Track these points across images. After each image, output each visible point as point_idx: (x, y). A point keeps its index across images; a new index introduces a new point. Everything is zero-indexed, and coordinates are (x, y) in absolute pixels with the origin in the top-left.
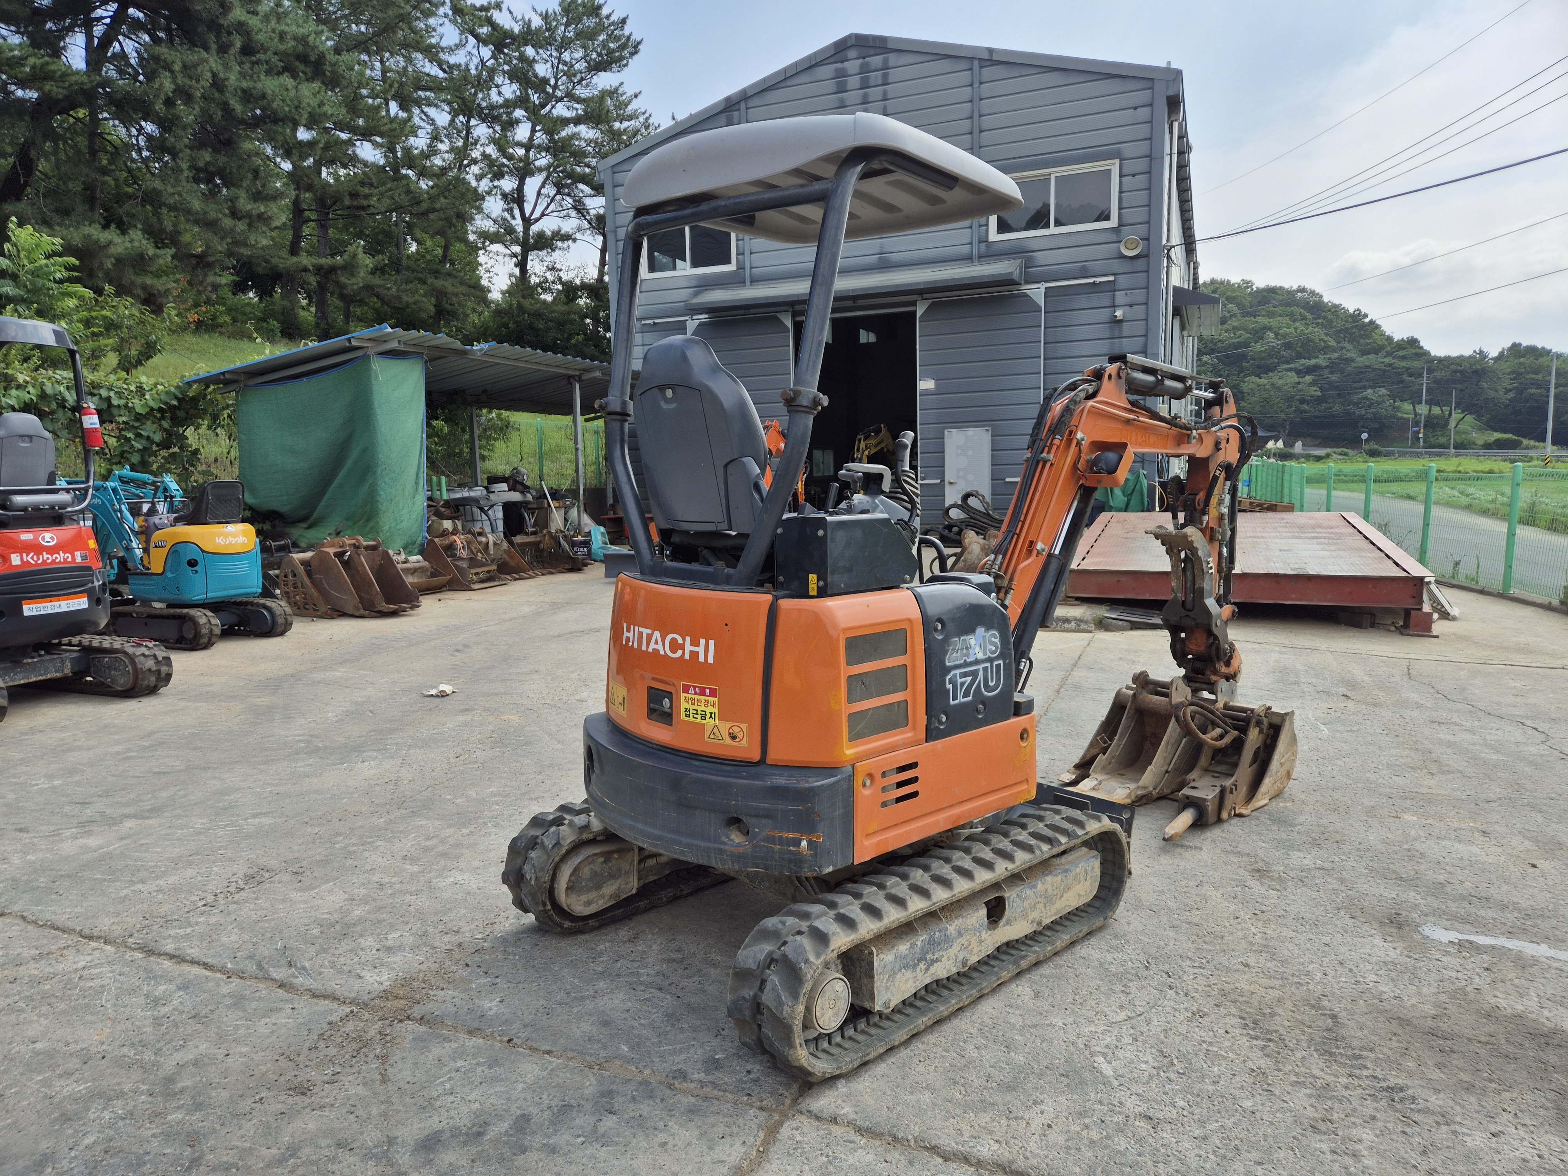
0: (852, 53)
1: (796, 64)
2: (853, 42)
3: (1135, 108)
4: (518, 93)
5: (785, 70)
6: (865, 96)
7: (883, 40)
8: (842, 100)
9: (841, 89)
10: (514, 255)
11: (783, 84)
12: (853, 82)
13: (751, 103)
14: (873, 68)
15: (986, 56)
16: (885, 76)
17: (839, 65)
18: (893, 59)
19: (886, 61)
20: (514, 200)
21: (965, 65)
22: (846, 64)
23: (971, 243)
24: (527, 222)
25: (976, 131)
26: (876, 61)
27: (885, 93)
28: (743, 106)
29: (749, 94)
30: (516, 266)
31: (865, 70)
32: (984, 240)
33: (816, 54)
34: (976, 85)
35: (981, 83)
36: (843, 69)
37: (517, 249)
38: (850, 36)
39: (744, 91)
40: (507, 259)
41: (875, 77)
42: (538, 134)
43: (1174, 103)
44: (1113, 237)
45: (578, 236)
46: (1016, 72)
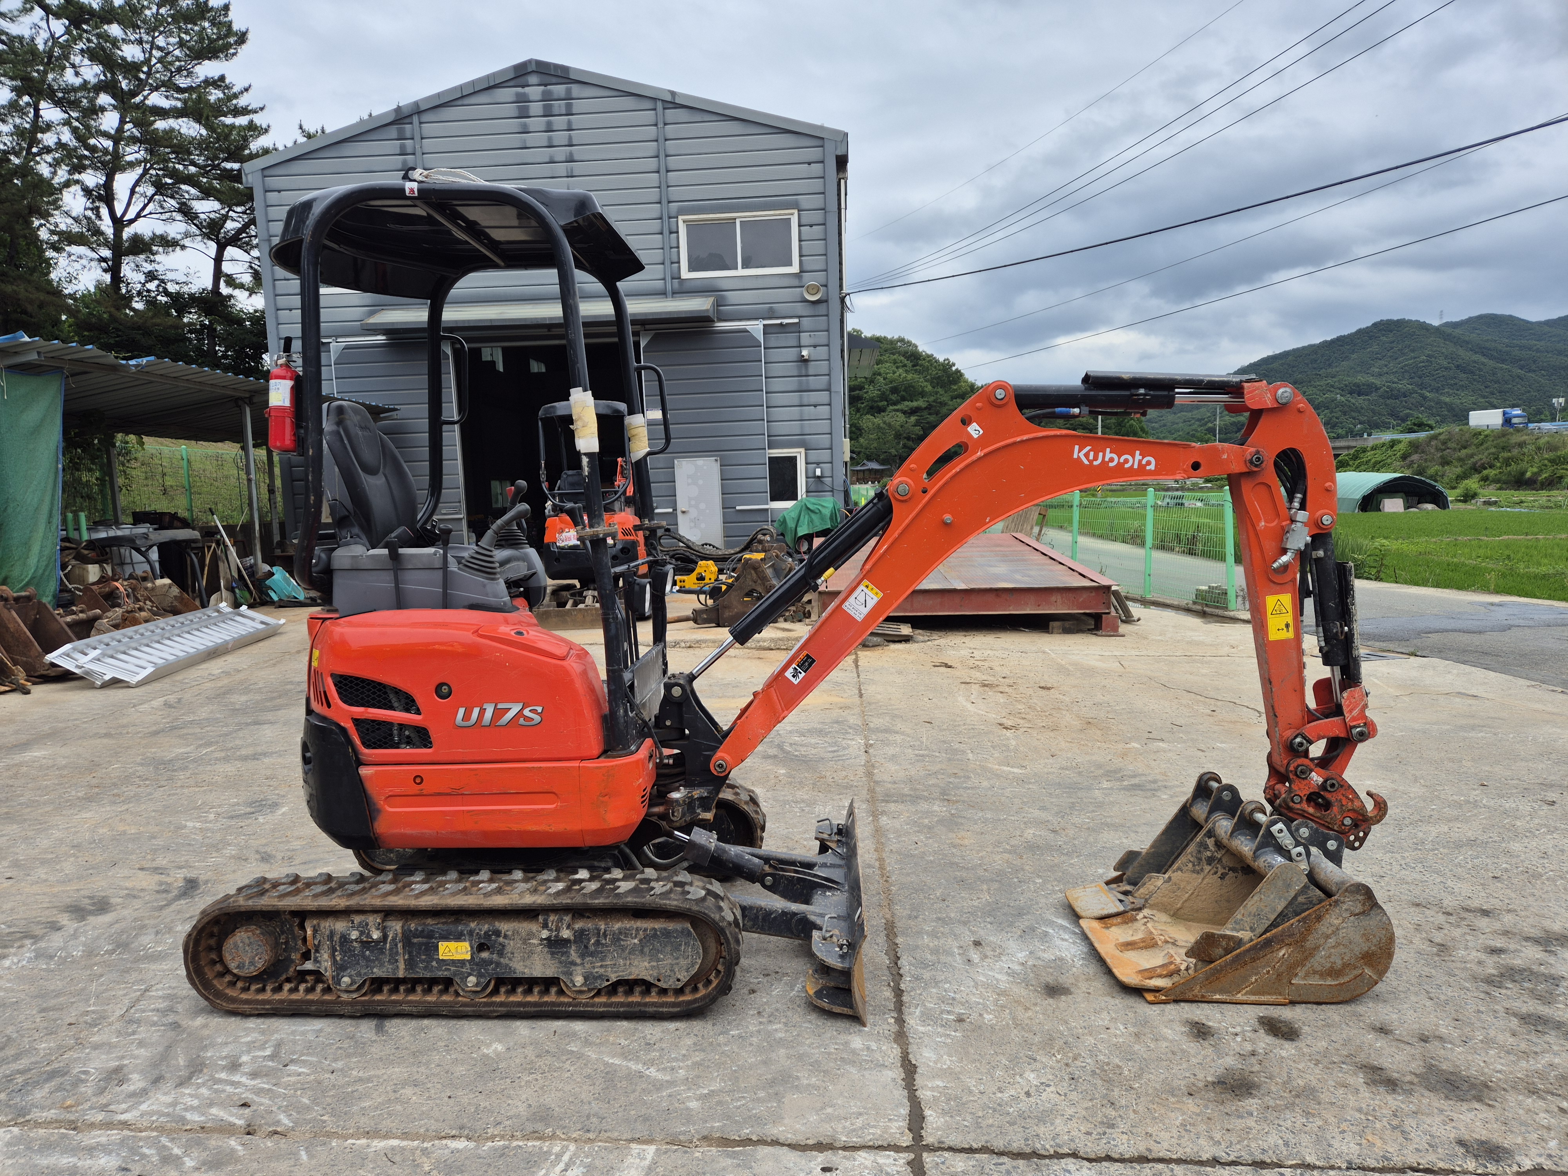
0: (533, 79)
1: (473, 83)
2: (534, 68)
3: (809, 164)
4: (102, 77)
5: (461, 87)
6: (549, 124)
7: (565, 69)
8: (525, 125)
9: (524, 114)
10: (103, 260)
11: (460, 102)
12: (536, 108)
13: (425, 117)
14: (556, 97)
15: (669, 98)
16: (569, 106)
17: (520, 90)
18: (576, 90)
19: (569, 91)
20: (100, 198)
21: (648, 104)
22: (527, 89)
23: (664, 279)
24: (119, 223)
25: (663, 170)
26: (559, 90)
27: (569, 122)
28: (415, 119)
29: (423, 108)
30: (105, 271)
31: (547, 98)
32: (677, 277)
33: (494, 75)
34: (661, 125)
35: (665, 124)
36: (524, 94)
37: (106, 253)
38: (530, 61)
39: (416, 104)
40: (94, 264)
41: (559, 106)
42: (128, 126)
43: (842, 162)
44: (796, 282)
45: (187, 242)
46: (698, 117)
